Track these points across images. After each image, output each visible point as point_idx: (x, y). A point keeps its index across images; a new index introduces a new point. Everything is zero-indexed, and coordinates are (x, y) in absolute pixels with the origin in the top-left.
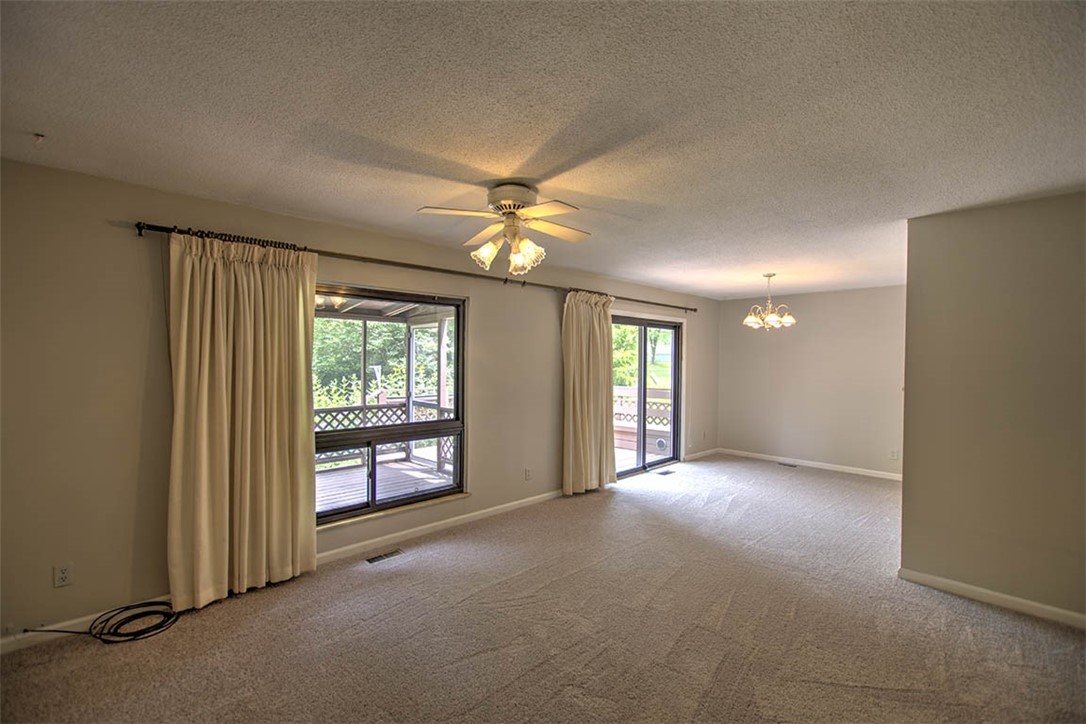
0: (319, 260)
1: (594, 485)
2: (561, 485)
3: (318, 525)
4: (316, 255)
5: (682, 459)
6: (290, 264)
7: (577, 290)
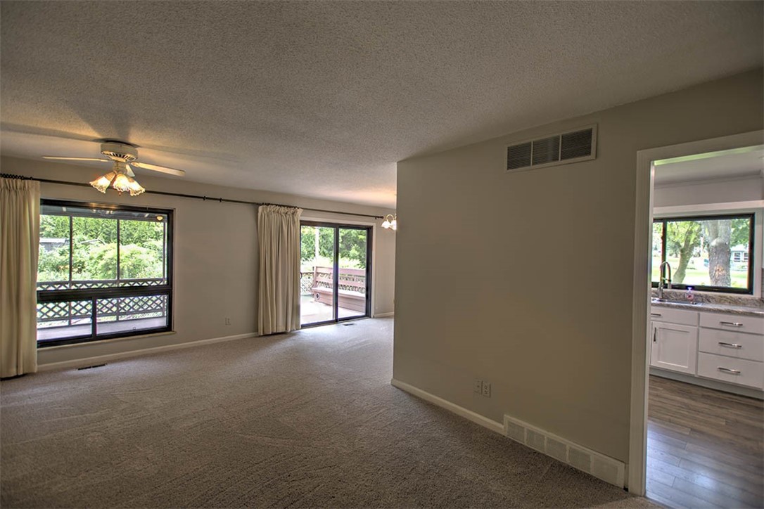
0: (41, 185)
1: (281, 329)
2: (257, 330)
3: (38, 347)
4: (39, 182)
5: (372, 316)
6: (18, 188)
7: (268, 204)
